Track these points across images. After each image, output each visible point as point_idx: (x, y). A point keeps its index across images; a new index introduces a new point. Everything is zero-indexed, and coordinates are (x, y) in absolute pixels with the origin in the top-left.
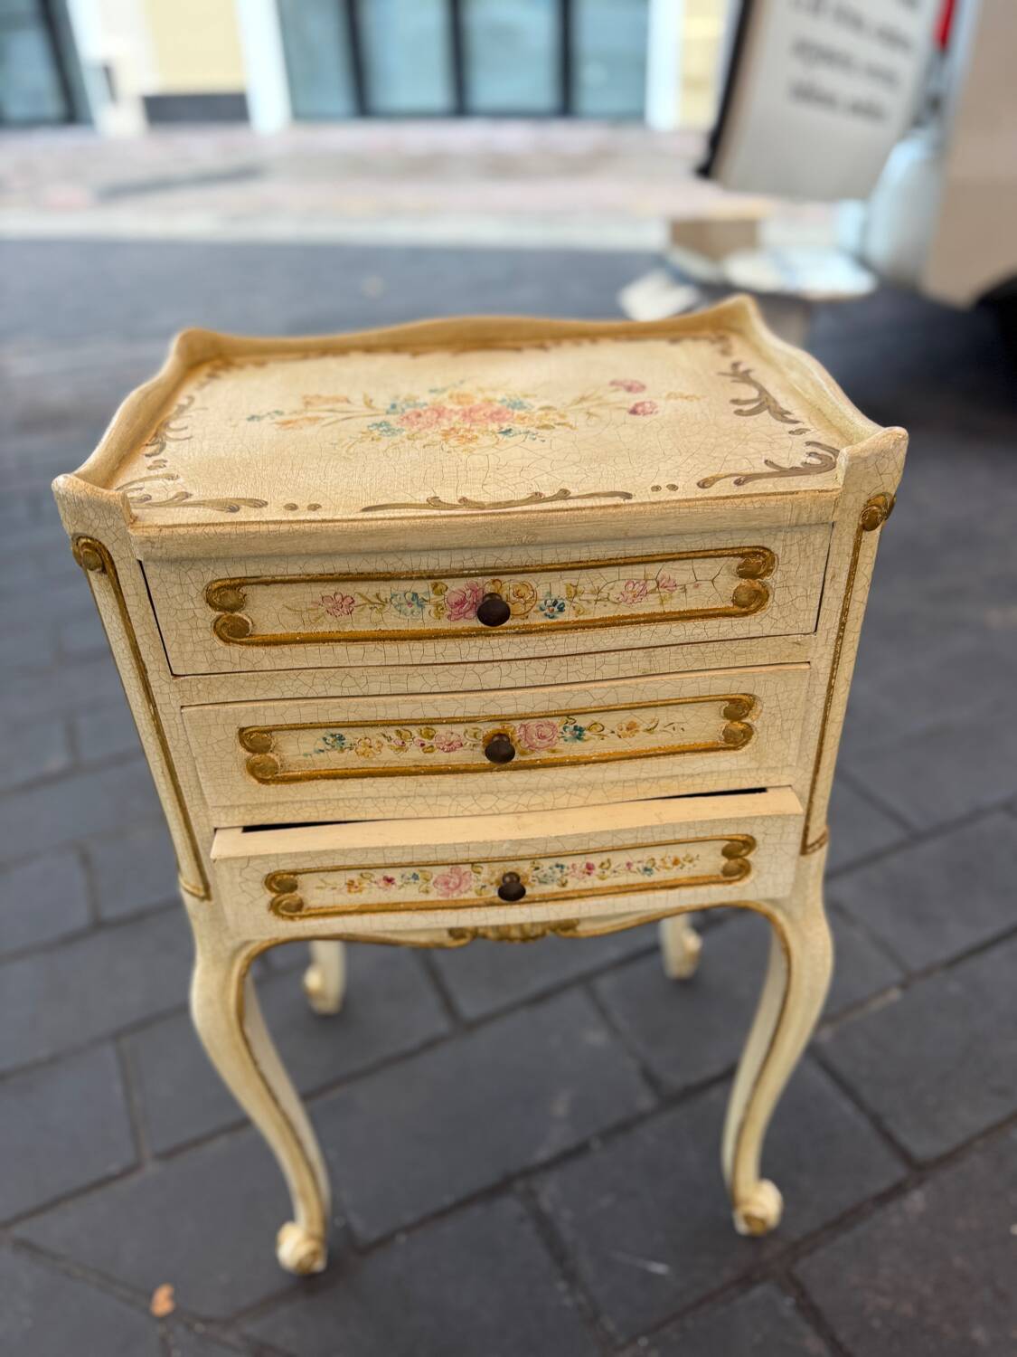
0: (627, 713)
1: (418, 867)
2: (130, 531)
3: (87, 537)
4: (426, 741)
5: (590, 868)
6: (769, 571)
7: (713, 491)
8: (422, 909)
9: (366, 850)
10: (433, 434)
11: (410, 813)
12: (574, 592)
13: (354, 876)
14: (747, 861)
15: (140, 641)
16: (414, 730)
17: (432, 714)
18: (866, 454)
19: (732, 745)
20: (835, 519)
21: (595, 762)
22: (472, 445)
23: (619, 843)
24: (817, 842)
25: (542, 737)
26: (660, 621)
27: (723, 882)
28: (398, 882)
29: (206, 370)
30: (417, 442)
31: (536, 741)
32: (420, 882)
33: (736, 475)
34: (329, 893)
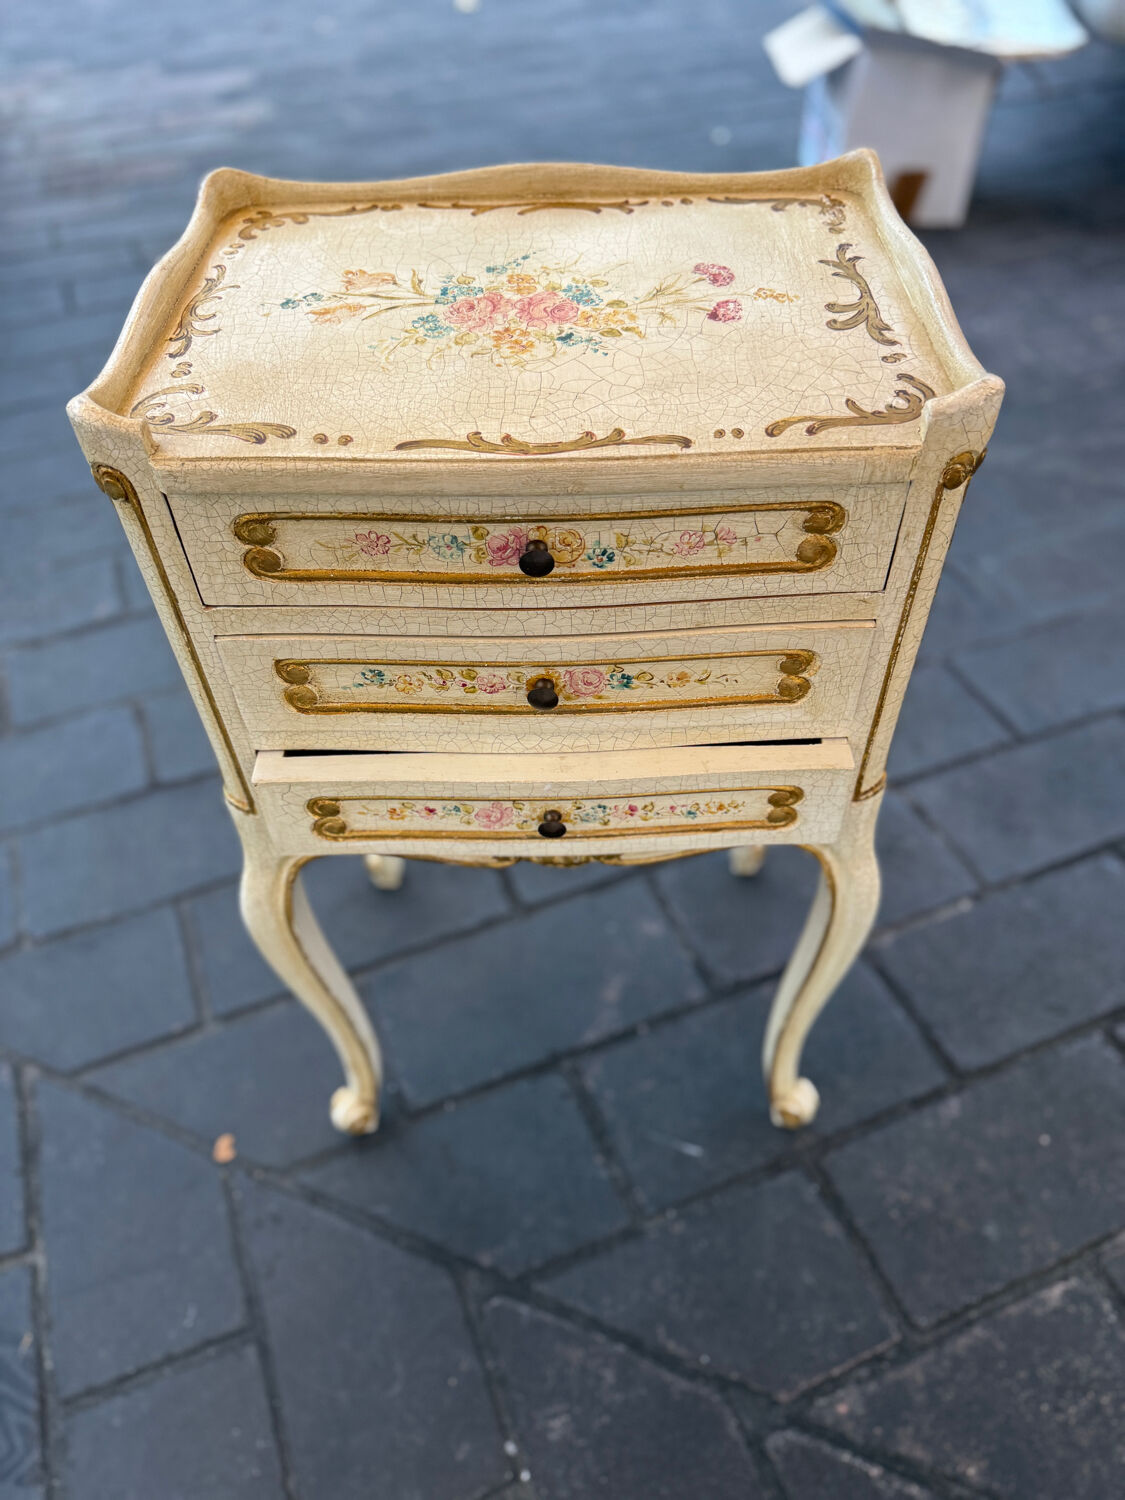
0: (678, 664)
1: (459, 802)
2: (151, 464)
3: (107, 466)
4: (468, 682)
5: (633, 809)
6: (838, 527)
7: (781, 442)
8: (464, 838)
9: (408, 784)
10: (484, 338)
11: (451, 747)
12: (625, 542)
13: (396, 805)
14: (794, 810)
15: (168, 571)
16: (456, 671)
17: (473, 657)
18: (952, 411)
19: (786, 698)
20: (912, 477)
21: (642, 710)
22: (526, 356)
23: (662, 789)
24: (872, 789)
25: (588, 684)
26: (716, 574)
27: (768, 828)
28: (440, 812)
30: (466, 348)
31: (581, 687)
32: (462, 814)
33: (811, 419)
34: (370, 818)
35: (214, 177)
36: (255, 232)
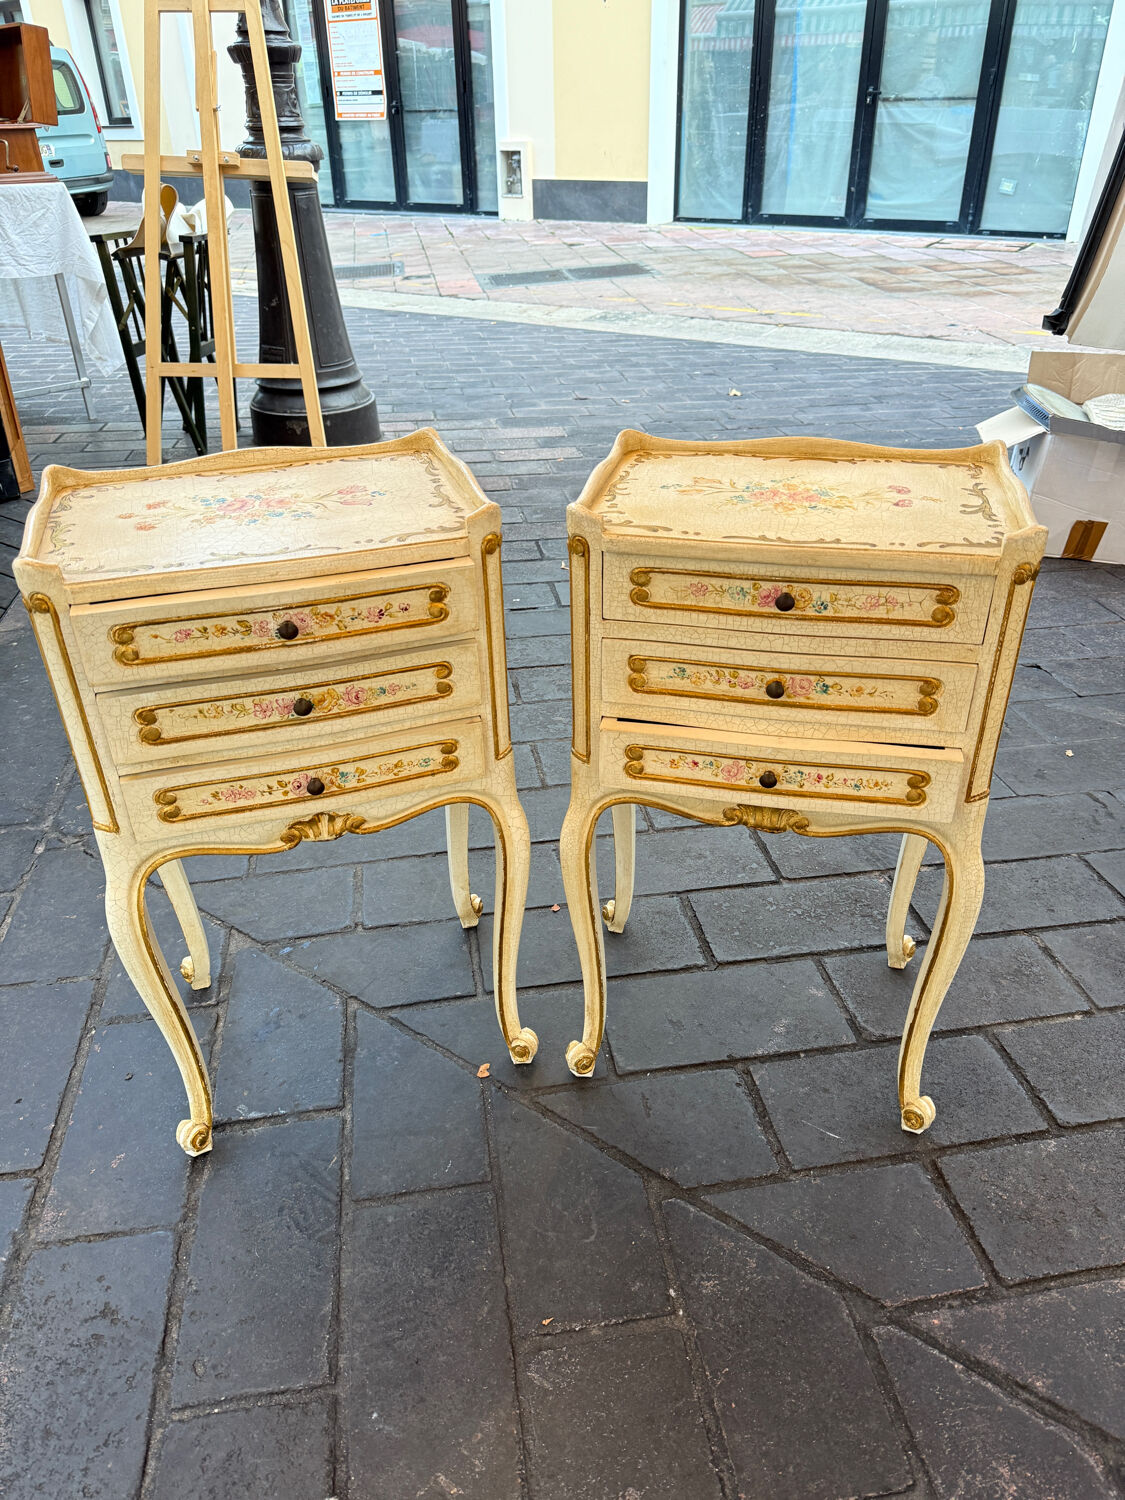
0: (856, 680)
1: (714, 757)
2: (601, 536)
3: (579, 536)
4: (732, 680)
5: (820, 777)
6: (956, 601)
7: (924, 549)
8: (712, 787)
9: (687, 741)
10: (769, 505)
11: (716, 725)
12: (835, 598)
13: (675, 756)
14: (924, 792)
15: (591, 597)
16: (727, 671)
17: (739, 662)
18: (1018, 538)
19: (924, 713)
20: (996, 574)
21: (832, 709)
22: (791, 512)
23: (839, 762)
24: (979, 795)
25: (803, 688)
26: (885, 623)
27: (906, 804)
28: (701, 765)
29: (635, 456)
30: (759, 508)
31: (798, 690)
32: (713, 768)
33: (939, 542)
34: (659, 765)
35: (624, 434)
36: (643, 460)
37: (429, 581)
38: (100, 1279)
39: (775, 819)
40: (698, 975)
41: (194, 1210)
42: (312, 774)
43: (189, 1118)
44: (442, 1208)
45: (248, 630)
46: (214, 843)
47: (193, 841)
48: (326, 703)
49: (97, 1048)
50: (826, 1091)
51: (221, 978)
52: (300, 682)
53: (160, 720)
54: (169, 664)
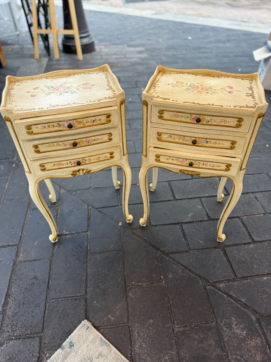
0: (215, 140)
1: (178, 158)
2: (151, 101)
3: (145, 101)
4: (183, 139)
5: (204, 164)
6: (242, 122)
7: (235, 108)
8: (177, 165)
9: (171, 154)
10: (196, 91)
11: (179, 150)
12: (211, 120)
13: (168, 157)
14: (230, 168)
15: (148, 116)
16: (182, 137)
17: (185, 135)
18: (260, 106)
19: (231, 149)
20: (253, 115)
21: (208, 147)
22: (201, 94)
23: (209, 161)
24: (243, 169)
25: (201, 142)
26: (223, 126)
27: (225, 171)
28: (174, 160)
29: (161, 73)
30: (193, 92)
31: (200, 142)
32: (177, 161)
33: (240, 106)
34: (164, 159)
35: (159, 67)
36: (163, 75)
37: (106, 113)
38: (33, 270)
39: (192, 173)
40: (171, 202)
41: (54, 255)
42: (78, 160)
43: (52, 234)
44: (110, 256)
45: (60, 126)
46: (55, 176)
47: (49, 175)
48: (80, 143)
49: (30, 216)
50: (200, 231)
51: (59, 199)
52: (74, 138)
53: (39, 147)
54: (41, 134)
